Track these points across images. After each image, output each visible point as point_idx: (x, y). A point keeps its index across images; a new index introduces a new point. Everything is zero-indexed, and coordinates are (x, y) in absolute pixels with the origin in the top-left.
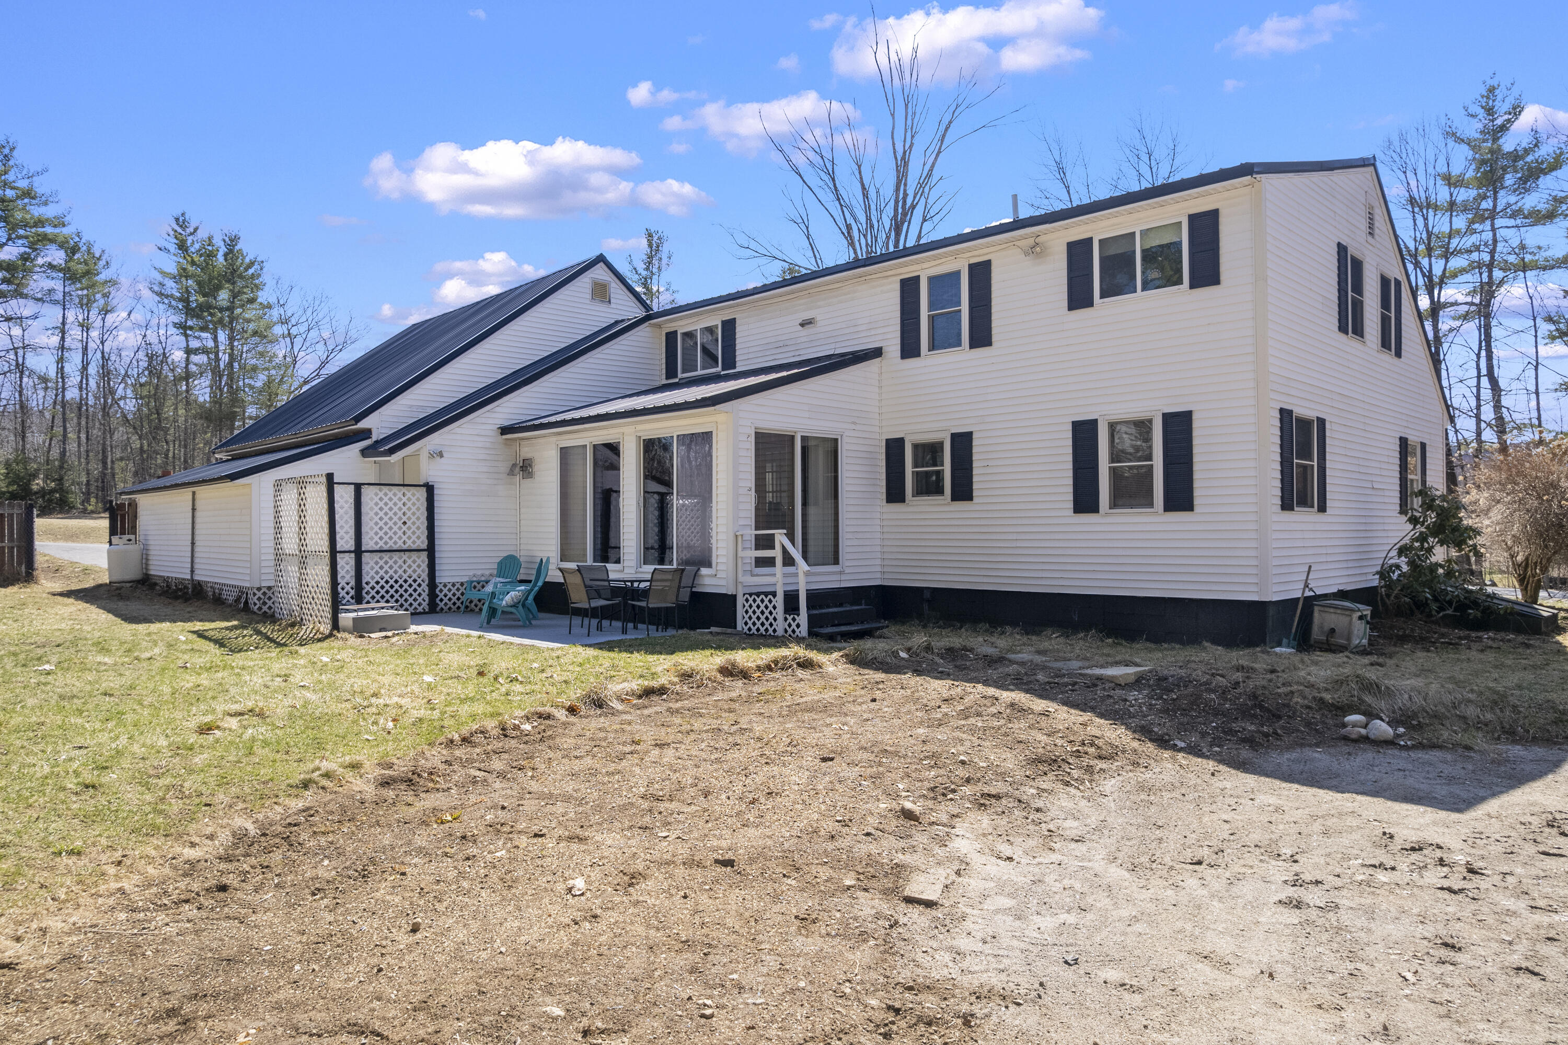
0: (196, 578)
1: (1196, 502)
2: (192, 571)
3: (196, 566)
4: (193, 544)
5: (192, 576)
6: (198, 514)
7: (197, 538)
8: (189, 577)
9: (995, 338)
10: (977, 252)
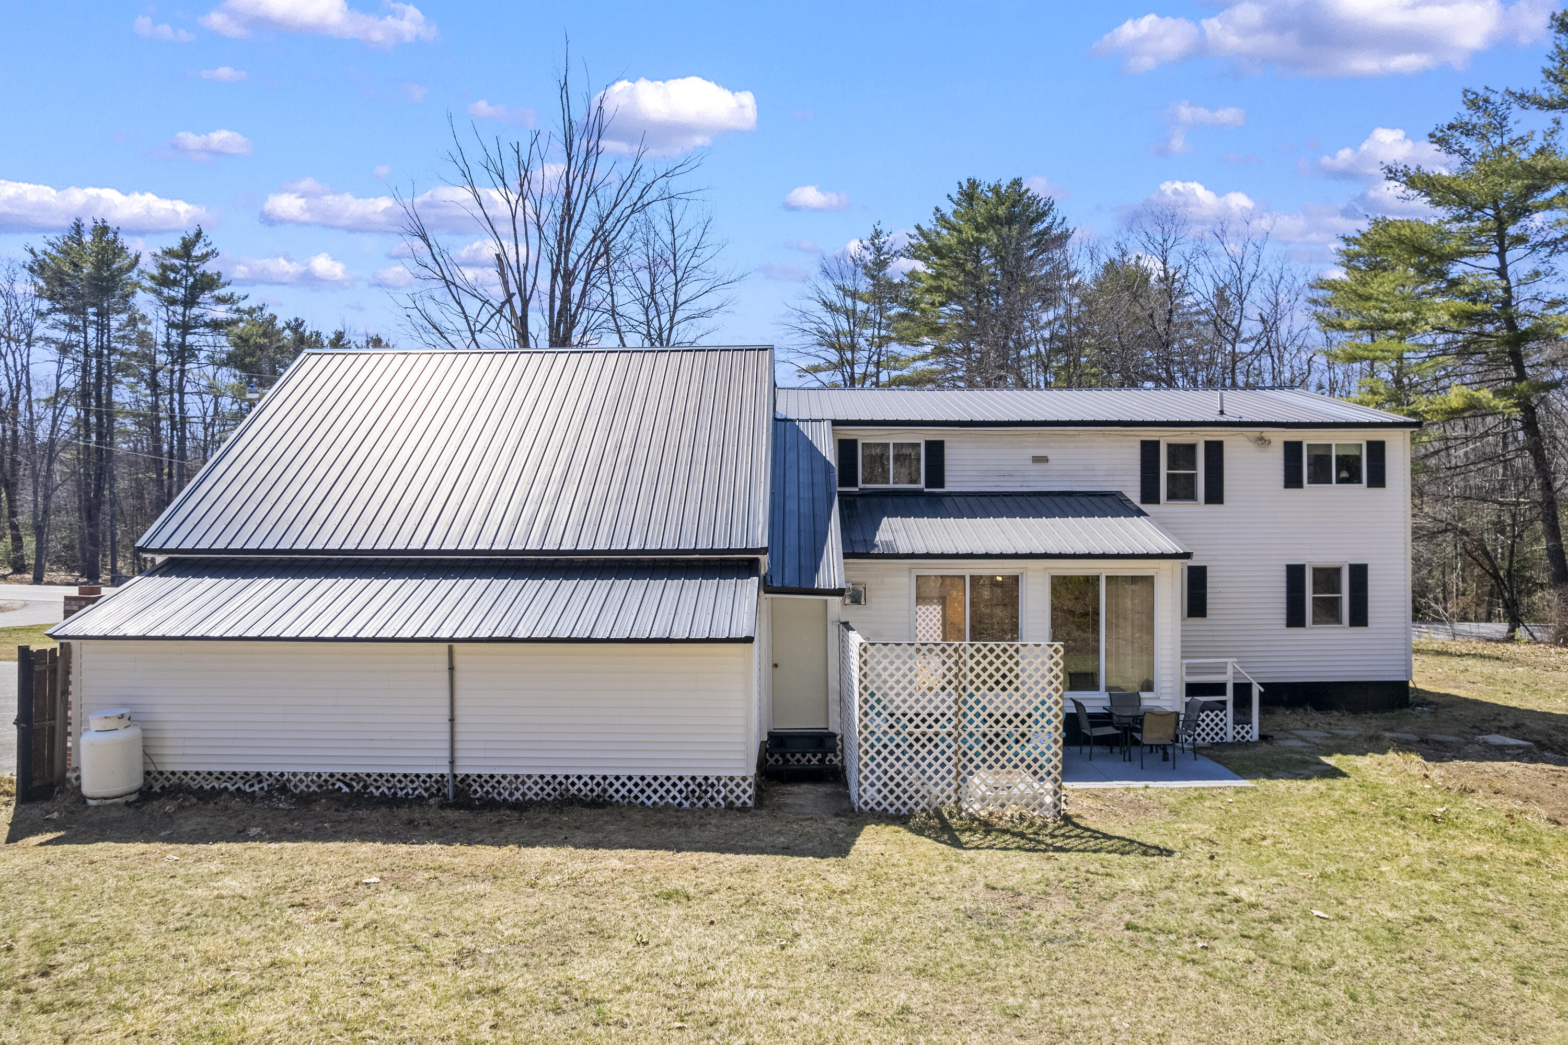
0: (461, 771)
1: (1370, 620)
2: (452, 763)
3: (458, 754)
4: (452, 720)
5: (452, 769)
6: (458, 675)
7: (458, 712)
8: (446, 771)
9: (1225, 498)
10: (1214, 434)
